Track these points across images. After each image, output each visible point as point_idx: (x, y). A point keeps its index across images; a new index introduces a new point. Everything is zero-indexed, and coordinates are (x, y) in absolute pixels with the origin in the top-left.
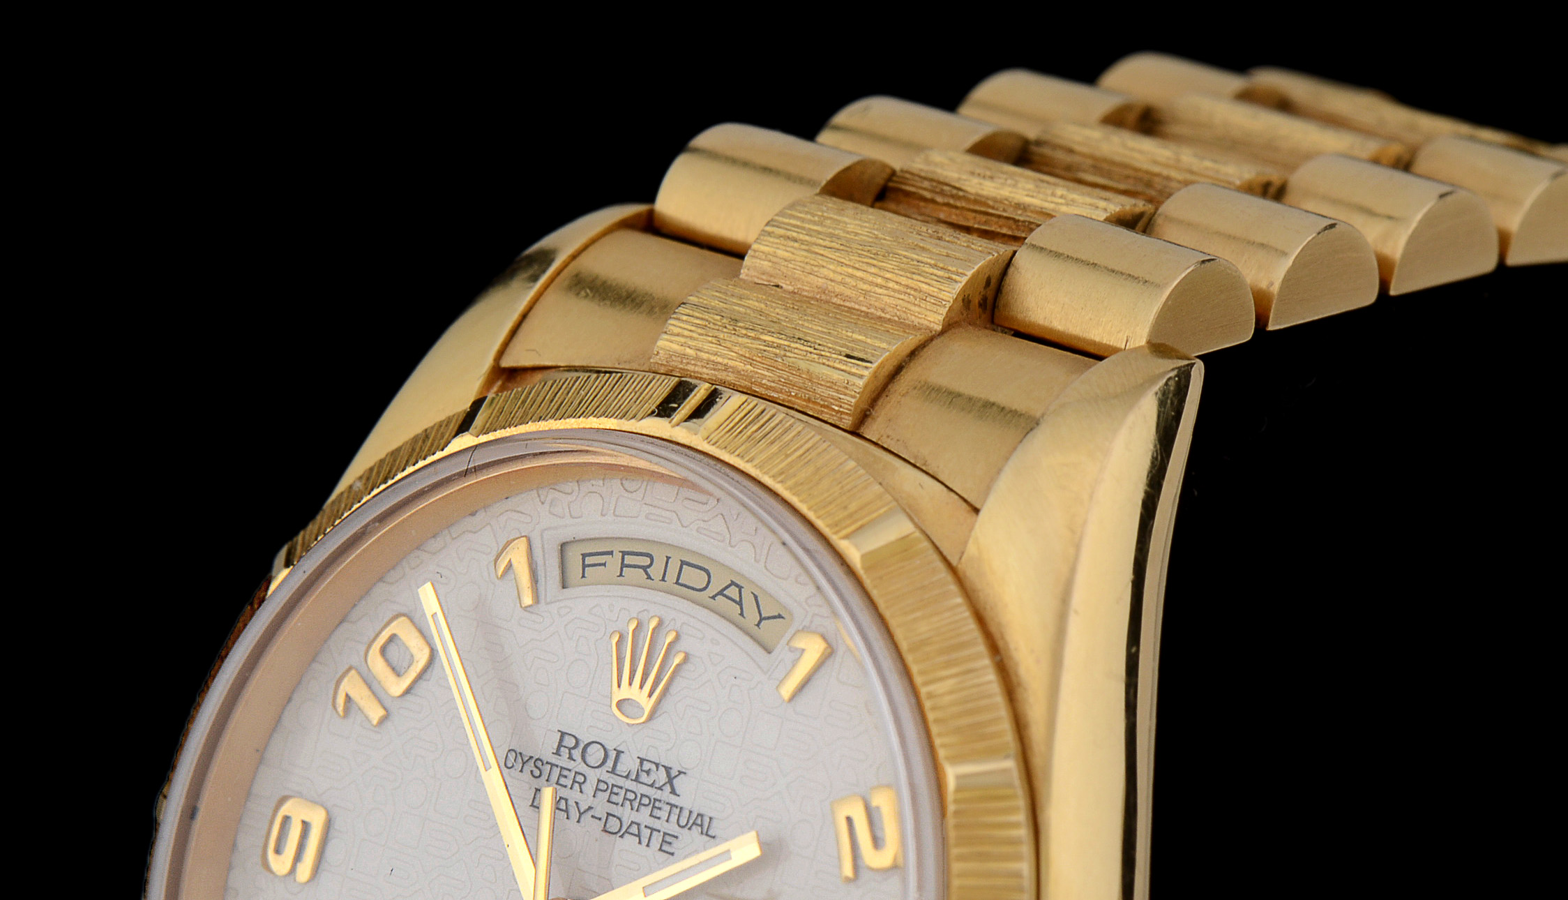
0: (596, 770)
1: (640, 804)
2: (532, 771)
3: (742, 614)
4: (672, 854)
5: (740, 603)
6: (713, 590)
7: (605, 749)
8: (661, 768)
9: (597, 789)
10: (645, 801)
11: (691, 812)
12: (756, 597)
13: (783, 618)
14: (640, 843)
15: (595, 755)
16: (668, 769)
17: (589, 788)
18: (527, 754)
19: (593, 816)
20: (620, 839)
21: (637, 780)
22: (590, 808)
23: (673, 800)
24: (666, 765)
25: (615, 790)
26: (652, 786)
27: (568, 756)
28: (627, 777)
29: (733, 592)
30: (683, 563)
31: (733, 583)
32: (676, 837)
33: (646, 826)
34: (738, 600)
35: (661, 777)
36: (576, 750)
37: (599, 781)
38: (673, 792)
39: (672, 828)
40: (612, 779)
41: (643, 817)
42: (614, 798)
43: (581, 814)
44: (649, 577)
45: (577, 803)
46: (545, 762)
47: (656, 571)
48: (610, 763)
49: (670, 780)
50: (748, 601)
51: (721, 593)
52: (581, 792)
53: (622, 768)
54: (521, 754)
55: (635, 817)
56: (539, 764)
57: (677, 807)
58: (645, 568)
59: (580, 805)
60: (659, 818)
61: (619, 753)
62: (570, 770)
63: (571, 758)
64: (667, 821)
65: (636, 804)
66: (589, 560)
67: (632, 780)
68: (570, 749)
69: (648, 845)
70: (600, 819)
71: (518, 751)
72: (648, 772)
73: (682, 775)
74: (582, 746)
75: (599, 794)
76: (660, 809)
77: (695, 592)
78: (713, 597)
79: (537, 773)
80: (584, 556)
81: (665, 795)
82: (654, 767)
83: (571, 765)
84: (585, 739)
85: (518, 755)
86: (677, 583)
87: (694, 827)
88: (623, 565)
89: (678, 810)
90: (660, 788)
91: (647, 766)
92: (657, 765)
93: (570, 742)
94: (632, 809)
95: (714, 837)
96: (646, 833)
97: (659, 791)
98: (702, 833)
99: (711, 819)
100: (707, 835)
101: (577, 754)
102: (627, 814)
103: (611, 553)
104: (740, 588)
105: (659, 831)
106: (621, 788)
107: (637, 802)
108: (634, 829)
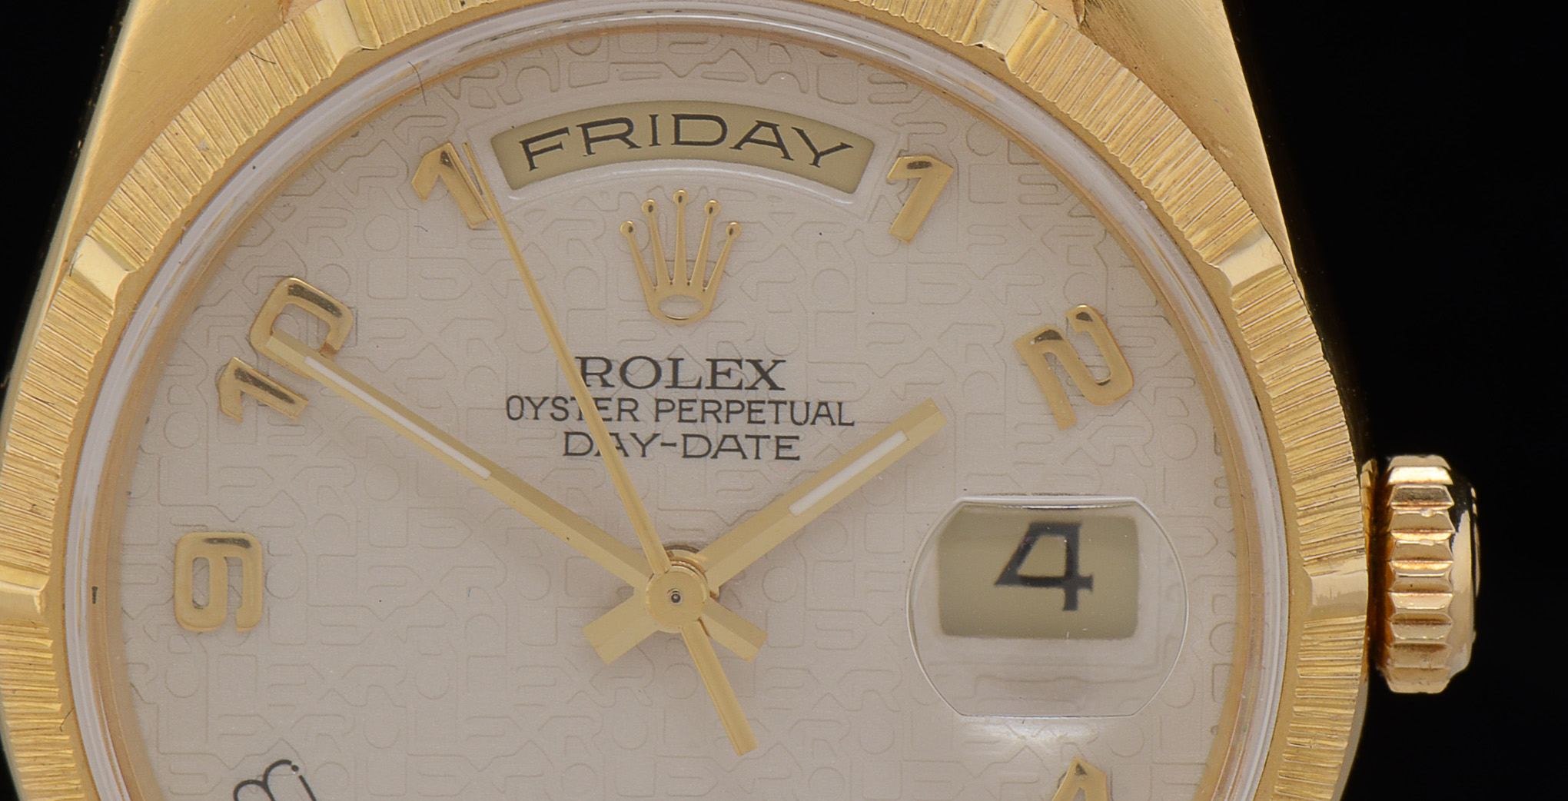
0: (649, 389)
1: (729, 412)
2: (552, 415)
3: (787, 156)
4: (797, 458)
5: (780, 144)
6: (733, 138)
7: (655, 363)
8: (744, 363)
9: (658, 411)
10: (735, 407)
11: (807, 404)
12: (801, 132)
13: (850, 147)
14: (744, 457)
15: (642, 373)
16: (756, 363)
17: (645, 411)
18: (537, 396)
19: (663, 444)
20: (714, 460)
21: (714, 386)
22: (655, 436)
23: (777, 395)
24: (752, 358)
25: (685, 405)
26: (739, 387)
27: (600, 383)
28: (698, 386)
29: (765, 134)
30: (678, 118)
31: (760, 124)
32: (797, 438)
33: (747, 436)
34: (775, 141)
35: (750, 374)
36: (610, 374)
37: (658, 401)
38: (774, 387)
39: (786, 428)
40: (675, 395)
41: (739, 425)
42: (686, 415)
43: (644, 446)
44: (633, 145)
45: (634, 435)
46: (568, 399)
47: (641, 134)
48: (667, 375)
49: (765, 375)
50: (792, 141)
51: (747, 139)
52: (635, 420)
53: (686, 375)
54: (528, 398)
55: (725, 429)
56: (560, 403)
57: (785, 403)
58: (623, 137)
59: (638, 436)
60: (763, 422)
61: (676, 362)
62: (610, 399)
63: (605, 384)
64: (777, 422)
65: (722, 415)
66: (533, 148)
67: (707, 388)
68: (601, 375)
69: (757, 457)
70: (674, 445)
71: (522, 395)
72: (728, 373)
73: (780, 365)
74: (616, 367)
75: (661, 416)
76: (760, 411)
77: (708, 147)
78: (738, 147)
79: (560, 414)
80: (525, 144)
81: (763, 391)
82: (734, 365)
83: (607, 392)
84: (618, 360)
85: (525, 401)
86: (677, 142)
87: (818, 419)
88: (589, 141)
89: (789, 404)
90: (753, 388)
91: (722, 367)
92: (739, 362)
93: (600, 367)
94: (719, 421)
95: (852, 424)
96: (749, 446)
97: (753, 392)
98: (833, 424)
99: (840, 404)
100: (841, 424)
101: (613, 377)
102: (713, 429)
103: (565, 130)
104: (773, 127)
105: (768, 437)
106: (695, 401)
107: (723, 411)
108: (730, 443)
